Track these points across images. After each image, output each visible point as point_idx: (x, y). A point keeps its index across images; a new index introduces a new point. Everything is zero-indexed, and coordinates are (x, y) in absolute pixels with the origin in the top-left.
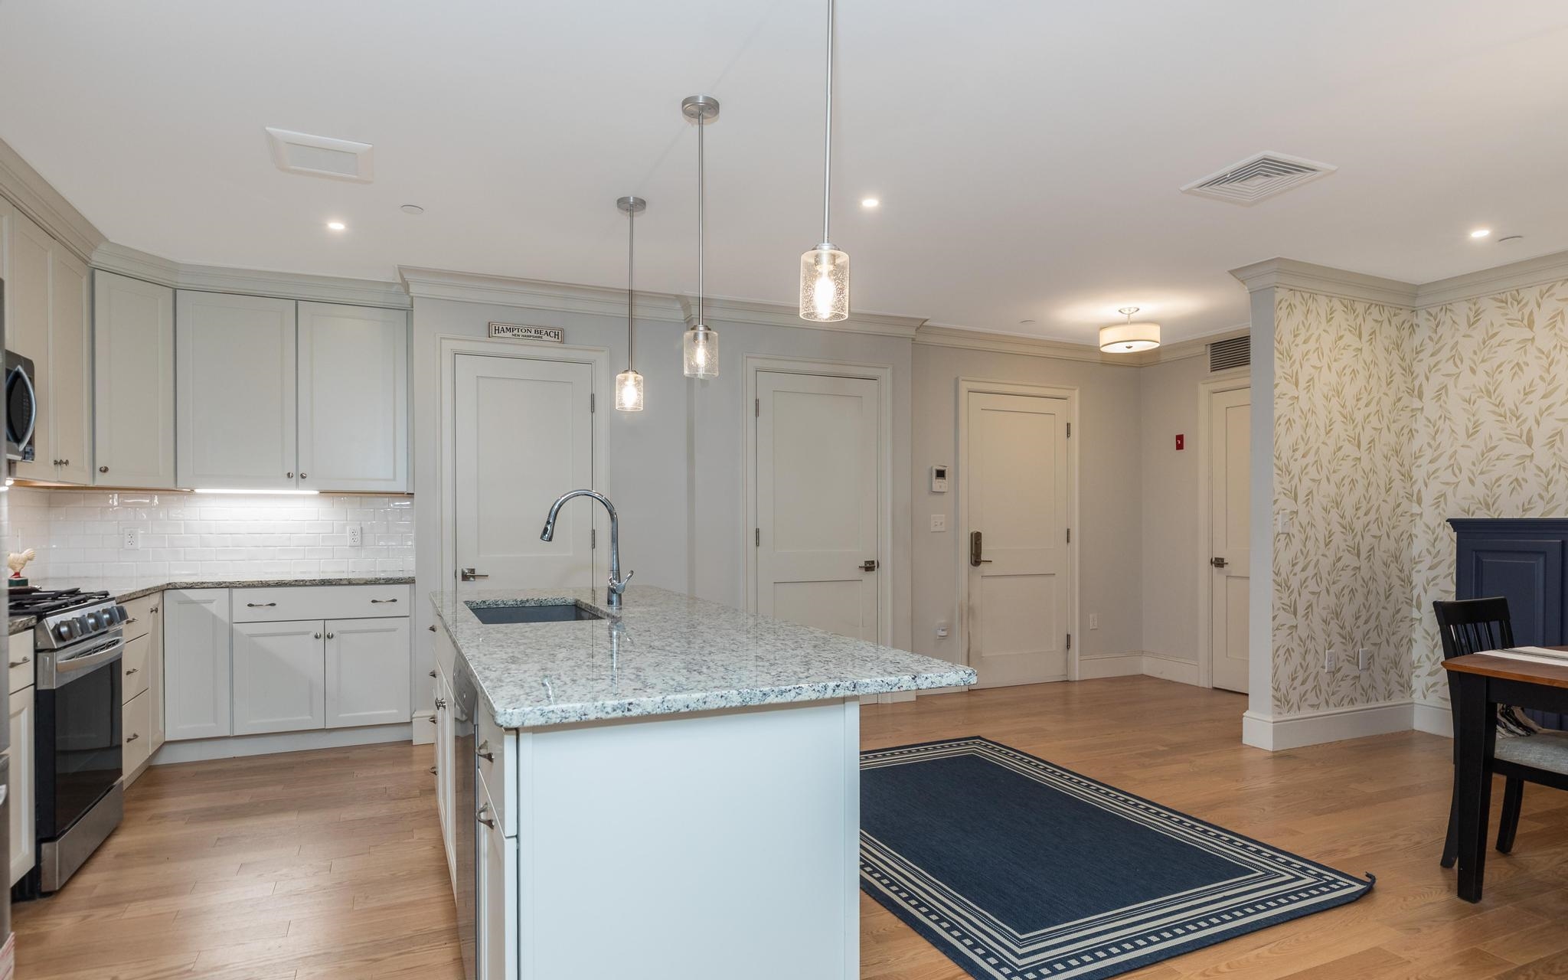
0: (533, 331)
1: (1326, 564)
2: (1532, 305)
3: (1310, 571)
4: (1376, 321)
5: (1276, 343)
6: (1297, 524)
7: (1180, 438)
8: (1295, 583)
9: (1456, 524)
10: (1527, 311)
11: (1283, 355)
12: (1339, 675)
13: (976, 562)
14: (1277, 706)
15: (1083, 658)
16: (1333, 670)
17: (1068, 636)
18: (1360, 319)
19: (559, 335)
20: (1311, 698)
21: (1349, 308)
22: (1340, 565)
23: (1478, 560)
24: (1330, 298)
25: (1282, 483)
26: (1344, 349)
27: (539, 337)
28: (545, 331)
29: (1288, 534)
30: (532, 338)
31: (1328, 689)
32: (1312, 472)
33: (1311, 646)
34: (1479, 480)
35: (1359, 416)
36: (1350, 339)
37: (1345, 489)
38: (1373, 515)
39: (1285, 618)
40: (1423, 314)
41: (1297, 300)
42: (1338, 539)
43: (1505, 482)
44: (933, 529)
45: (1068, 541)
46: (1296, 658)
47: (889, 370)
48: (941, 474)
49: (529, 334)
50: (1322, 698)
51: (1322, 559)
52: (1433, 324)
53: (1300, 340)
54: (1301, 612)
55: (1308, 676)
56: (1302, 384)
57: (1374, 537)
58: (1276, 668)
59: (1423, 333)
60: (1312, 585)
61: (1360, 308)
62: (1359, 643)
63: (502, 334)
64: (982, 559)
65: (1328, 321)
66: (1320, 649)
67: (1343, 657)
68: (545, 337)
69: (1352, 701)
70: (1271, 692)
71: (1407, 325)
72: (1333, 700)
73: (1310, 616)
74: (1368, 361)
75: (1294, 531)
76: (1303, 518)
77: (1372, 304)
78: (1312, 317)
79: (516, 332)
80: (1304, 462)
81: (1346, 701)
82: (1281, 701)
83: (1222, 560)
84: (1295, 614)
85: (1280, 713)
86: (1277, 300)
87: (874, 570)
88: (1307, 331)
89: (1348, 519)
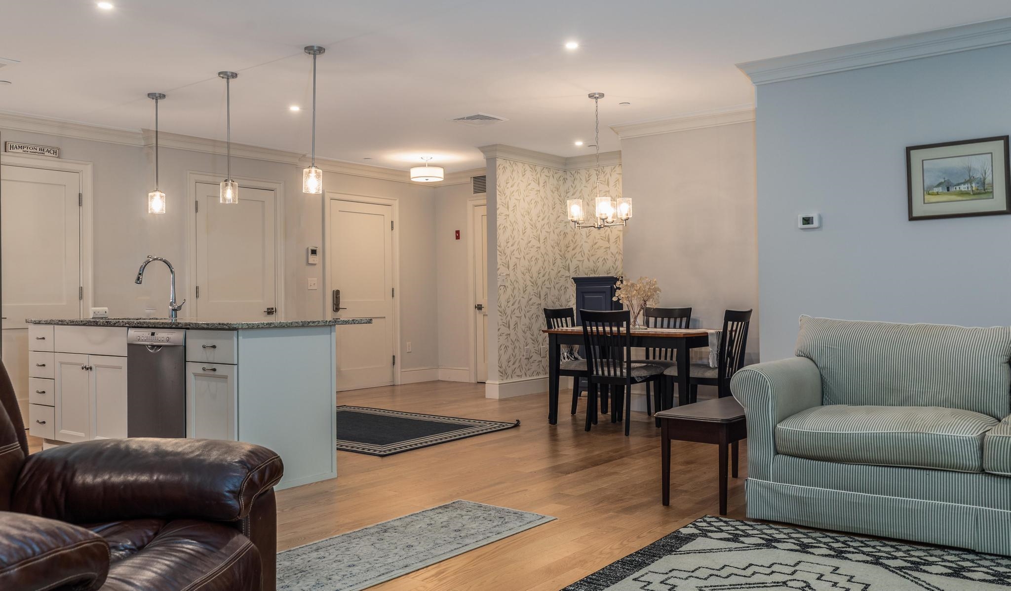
0: (38, 149)
1: (524, 302)
2: (608, 175)
3: (516, 305)
4: (546, 176)
5: (497, 187)
6: (509, 281)
7: (458, 232)
8: (509, 312)
9: (576, 280)
10: (607, 177)
11: (501, 193)
12: (531, 360)
13: (336, 309)
14: (501, 376)
15: (403, 370)
16: (528, 357)
17: (394, 357)
18: (539, 175)
19: (57, 152)
20: (518, 372)
21: (533, 168)
22: (531, 302)
23: (583, 297)
24: (524, 164)
25: (501, 259)
26: (531, 190)
27: (42, 153)
28: (46, 149)
29: (505, 286)
30: (37, 154)
31: (526, 367)
32: (516, 254)
33: (517, 345)
34: (592, 259)
35: (539, 226)
36: (534, 185)
37: (533, 263)
38: (547, 277)
39: (504, 330)
40: (568, 173)
41: (507, 165)
42: (529, 289)
43: (600, 260)
44: (309, 288)
45: (393, 296)
46: (510, 351)
47: (282, 185)
48: (314, 252)
49: (35, 151)
50: (523, 372)
51: (522, 299)
52: (573, 179)
53: (509, 185)
54: (512, 326)
55: (516, 361)
56: (511, 208)
57: (548, 288)
58: (500, 356)
59: (569, 183)
60: (517, 313)
61: (539, 169)
62: (541, 344)
63: (15, 150)
64: (340, 307)
65: (523, 176)
66: (522, 347)
67: (533, 350)
68: (47, 154)
69: (538, 374)
70: (498, 368)
71: (562, 179)
72: (528, 373)
73: (516, 329)
74: (543, 197)
75: (508, 284)
76: (512, 278)
77: (544, 167)
78: (515, 173)
79: (25, 149)
80: (512, 248)
81: (535, 373)
82: (503, 373)
83: (481, 305)
84: (509, 328)
85: (502, 380)
86: (498, 165)
87: (273, 314)
88: (513, 180)
89: (534, 278)
